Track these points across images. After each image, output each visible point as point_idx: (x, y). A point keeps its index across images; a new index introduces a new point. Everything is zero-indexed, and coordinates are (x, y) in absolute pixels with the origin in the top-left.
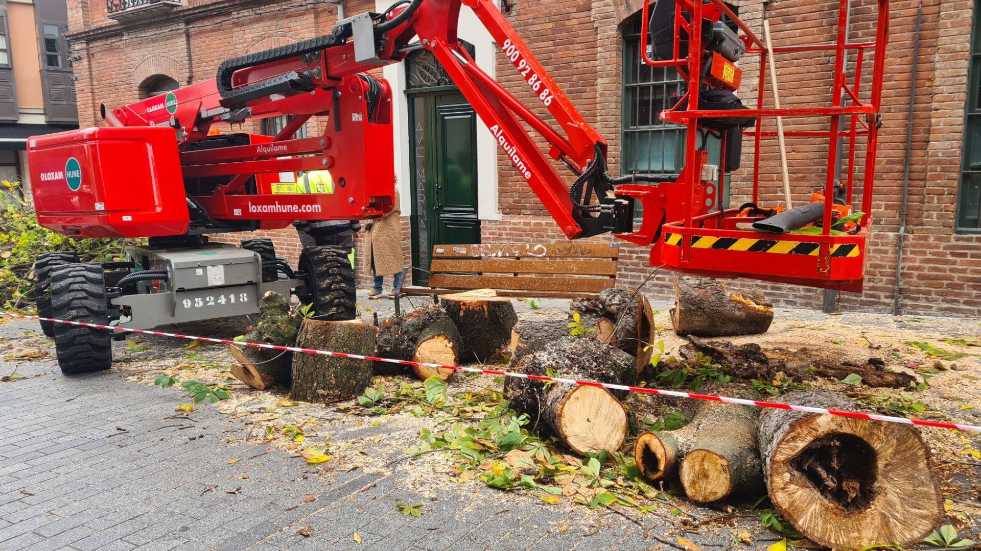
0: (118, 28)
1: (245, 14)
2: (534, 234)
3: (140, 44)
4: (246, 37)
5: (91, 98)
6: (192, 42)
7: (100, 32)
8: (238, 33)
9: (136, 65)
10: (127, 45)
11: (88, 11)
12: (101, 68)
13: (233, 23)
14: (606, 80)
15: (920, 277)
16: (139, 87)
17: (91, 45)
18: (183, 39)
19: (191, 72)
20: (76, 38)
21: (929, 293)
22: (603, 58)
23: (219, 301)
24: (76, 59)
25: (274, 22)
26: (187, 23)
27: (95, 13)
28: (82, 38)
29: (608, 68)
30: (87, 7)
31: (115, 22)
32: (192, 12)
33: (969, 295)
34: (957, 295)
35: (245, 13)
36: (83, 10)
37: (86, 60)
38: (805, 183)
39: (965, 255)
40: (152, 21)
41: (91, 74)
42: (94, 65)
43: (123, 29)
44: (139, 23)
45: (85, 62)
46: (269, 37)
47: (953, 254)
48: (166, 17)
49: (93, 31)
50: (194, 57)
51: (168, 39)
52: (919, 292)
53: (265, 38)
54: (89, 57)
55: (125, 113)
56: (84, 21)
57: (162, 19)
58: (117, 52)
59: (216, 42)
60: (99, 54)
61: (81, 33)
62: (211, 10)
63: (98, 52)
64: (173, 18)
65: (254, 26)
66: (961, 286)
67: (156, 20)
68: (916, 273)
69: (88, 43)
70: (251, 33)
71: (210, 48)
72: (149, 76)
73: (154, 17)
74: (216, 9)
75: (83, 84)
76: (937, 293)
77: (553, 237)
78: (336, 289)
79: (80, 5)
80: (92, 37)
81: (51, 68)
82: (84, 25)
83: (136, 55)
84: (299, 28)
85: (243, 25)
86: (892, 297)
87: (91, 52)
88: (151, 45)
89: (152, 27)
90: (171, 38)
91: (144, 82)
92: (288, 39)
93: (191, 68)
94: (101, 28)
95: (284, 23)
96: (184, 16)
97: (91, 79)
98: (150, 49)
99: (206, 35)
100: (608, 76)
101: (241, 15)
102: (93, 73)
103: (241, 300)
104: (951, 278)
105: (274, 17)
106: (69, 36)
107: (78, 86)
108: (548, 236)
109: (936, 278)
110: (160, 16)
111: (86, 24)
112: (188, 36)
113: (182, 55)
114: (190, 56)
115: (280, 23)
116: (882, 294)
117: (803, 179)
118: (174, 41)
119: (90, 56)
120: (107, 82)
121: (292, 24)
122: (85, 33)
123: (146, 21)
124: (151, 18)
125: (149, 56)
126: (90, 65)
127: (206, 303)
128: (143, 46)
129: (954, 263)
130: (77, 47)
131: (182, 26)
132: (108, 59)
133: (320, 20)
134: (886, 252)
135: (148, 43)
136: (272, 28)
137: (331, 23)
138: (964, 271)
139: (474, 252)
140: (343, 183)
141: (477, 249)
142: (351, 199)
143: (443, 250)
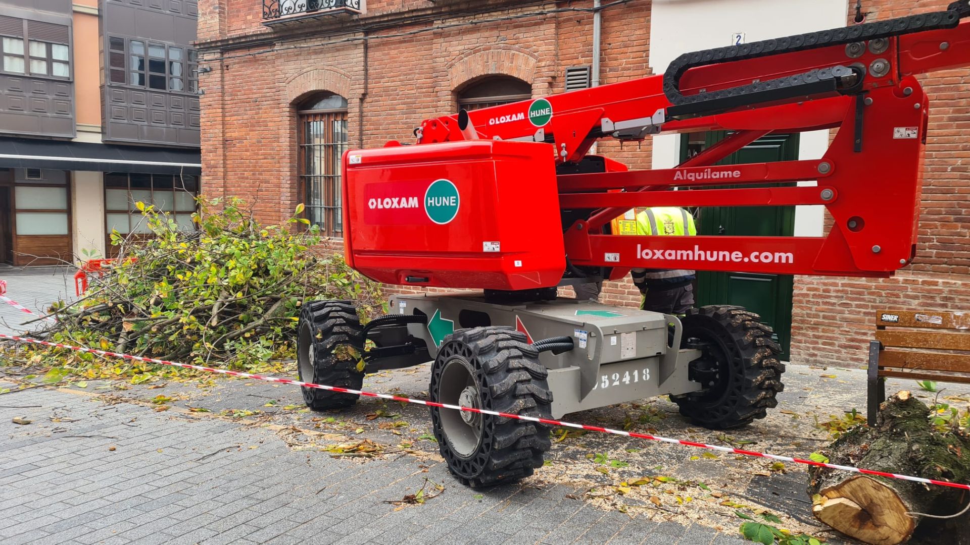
0: (270, 36)
1: (452, 24)
2: (883, 293)
3: (297, 55)
4: (451, 49)
5: (221, 114)
6: (370, 54)
7: (243, 40)
8: (440, 45)
9: (289, 79)
10: (279, 56)
11: (225, 18)
12: (238, 81)
13: (434, 33)
16: (290, 104)
17: (226, 55)
18: (359, 53)
19: (366, 88)
20: (207, 47)
23: (624, 380)
24: (205, 71)
25: (496, 33)
26: (367, 33)
27: (233, 20)
28: (216, 47)
30: (224, 13)
31: (269, 30)
32: (377, 20)
35: (453, 22)
36: (220, 16)
37: (219, 71)
40: (319, 29)
41: (223, 88)
42: (227, 77)
43: (274, 38)
44: (300, 32)
45: (217, 75)
46: (485, 50)
48: (340, 26)
49: (233, 39)
50: (371, 71)
51: (338, 50)
53: (479, 51)
54: (222, 69)
55: (445, 126)
56: (220, 29)
57: (333, 27)
58: (262, 64)
59: (405, 54)
60: (237, 66)
61: (216, 42)
62: (405, 18)
63: (235, 63)
64: (348, 27)
65: (464, 37)
67: (324, 28)
69: (222, 53)
70: (459, 45)
71: (396, 62)
72: (306, 91)
73: (323, 25)
74: (413, 17)
75: (211, 99)
78: (768, 367)
79: (217, 11)
80: (227, 46)
81: (115, 84)
82: (220, 33)
83: (290, 68)
84: (531, 39)
85: (449, 36)
87: (226, 63)
88: (313, 57)
89: (316, 36)
90: (343, 50)
91: (298, 98)
92: (513, 52)
93: (366, 83)
94: (246, 37)
95: (510, 33)
96: (364, 25)
97: (223, 94)
98: (312, 61)
99: (393, 47)
101: (448, 24)
102: (226, 87)
103: (644, 377)
105: (496, 26)
106: (199, 45)
107: (203, 101)
110: (331, 24)
111: (221, 31)
112: (366, 48)
113: (356, 69)
114: (366, 70)
115: (503, 34)
118: (345, 52)
119: (225, 68)
120: (245, 97)
121: (521, 36)
122: (221, 41)
123: (312, 30)
124: (318, 26)
125: (309, 69)
126: (222, 77)
127: (611, 381)
128: (301, 58)
130: (207, 57)
131: (361, 36)
132: (249, 72)
133: (562, 31)
135: (309, 54)
136: (490, 40)
137: (577, 34)
139: (957, 323)
140: (853, 225)
141: (962, 319)
142: (877, 248)
143: (896, 318)
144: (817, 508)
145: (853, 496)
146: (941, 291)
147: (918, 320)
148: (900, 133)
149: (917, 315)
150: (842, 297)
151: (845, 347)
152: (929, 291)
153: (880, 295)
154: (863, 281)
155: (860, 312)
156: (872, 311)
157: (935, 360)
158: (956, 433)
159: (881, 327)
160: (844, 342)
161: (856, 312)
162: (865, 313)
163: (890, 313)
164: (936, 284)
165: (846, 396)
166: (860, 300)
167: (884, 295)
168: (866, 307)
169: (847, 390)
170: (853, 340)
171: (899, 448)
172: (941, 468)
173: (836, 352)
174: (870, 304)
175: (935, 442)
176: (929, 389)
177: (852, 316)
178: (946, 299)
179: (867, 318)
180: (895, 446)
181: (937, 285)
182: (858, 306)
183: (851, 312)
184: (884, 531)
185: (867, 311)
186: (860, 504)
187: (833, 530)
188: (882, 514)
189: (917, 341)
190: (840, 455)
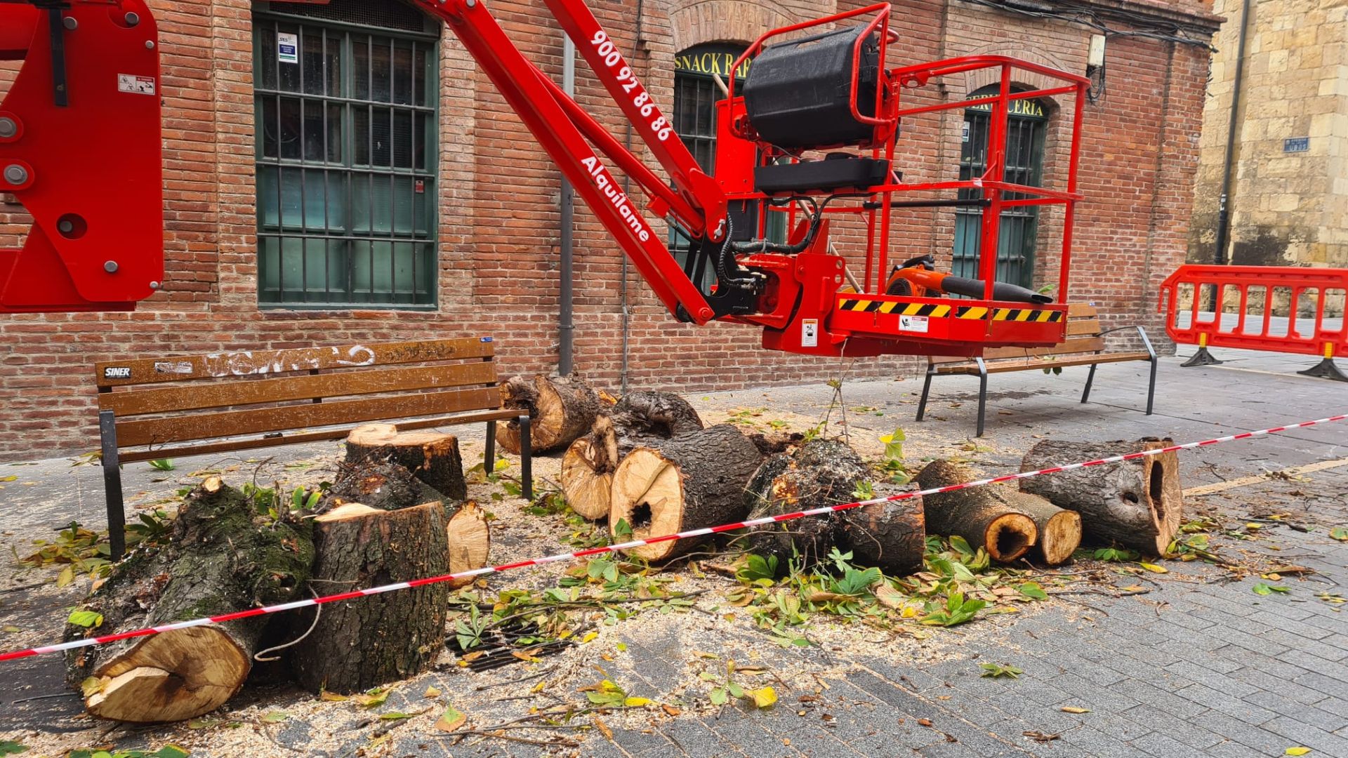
2: (76, 337)
14: (235, 75)
15: (642, 359)
21: (647, 374)
22: (225, 37)
29: (238, 56)
33: (678, 372)
34: (670, 373)
38: (528, 257)
39: (673, 334)
47: (666, 333)
52: (640, 374)
66: (672, 364)
68: (637, 354)
76: (656, 374)
77: (125, 340)
86: (619, 383)
100: (236, 68)
104: (664, 357)
108: (113, 339)
109: (655, 358)
116: (609, 380)
117: (525, 251)
129: (667, 342)
134: (611, 335)
138: (674, 349)
139: (213, 369)
140: (68, 227)
141: (218, 363)
142: (111, 265)
143: (126, 372)
144: (92, 702)
145: (157, 659)
146: (159, 328)
147: (159, 371)
148: (128, 83)
149: (156, 364)
150: (9, 348)
151: (24, 428)
152: (143, 329)
153: (72, 341)
154: (41, 319)
155: (42, 369)
156: (61, 366)
157: (189, 426)
158: (287, 521)
159: (104, 389)
160: (20, 420)
161: (35, 370)
162: (51, 371)
163: (117, 366)
164: (152, 317)
165: (48, 505)
166: (40, 350)
167: (77, 339)
168: (52, 360)
169: (46, 495)
170: (34, 416)
171: (214, 564)
172: (279, 574)
173: (9, 437)
174: (57, 355)
175: (263, 541)
176: (166, 468)
177: (31, 378)
178: (168, 337)
179: (54, 377)
180: (208, 562)
181: (153, 320)
182: (37, 361)
183: (26, 372)
184: (203, 694)
185: (53, 366)
186: (166, 666)
187: (120, 724)
188: (202, 668)
189: (162, 402)
190: (120, 602)
